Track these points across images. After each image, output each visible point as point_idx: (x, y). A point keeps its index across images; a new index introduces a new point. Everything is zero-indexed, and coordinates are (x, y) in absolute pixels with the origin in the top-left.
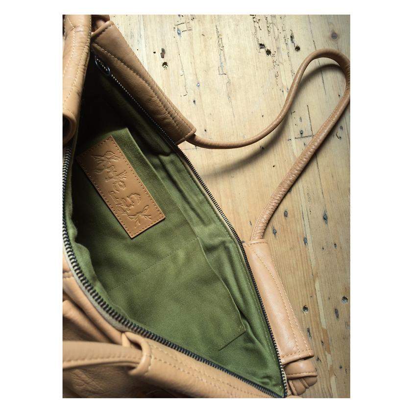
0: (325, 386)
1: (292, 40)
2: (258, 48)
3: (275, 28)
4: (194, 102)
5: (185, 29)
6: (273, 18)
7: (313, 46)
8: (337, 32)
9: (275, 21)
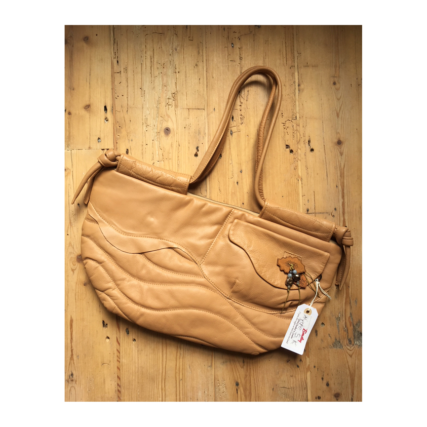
0: (303, 377)
1: (309, 144)
2: (285, 148)
3: (298, 134)
4: (237, 183)
5: (236, 131)
6: (298, 127)
7: (323, 149)
8: (341, 140)
9: (298, 129)
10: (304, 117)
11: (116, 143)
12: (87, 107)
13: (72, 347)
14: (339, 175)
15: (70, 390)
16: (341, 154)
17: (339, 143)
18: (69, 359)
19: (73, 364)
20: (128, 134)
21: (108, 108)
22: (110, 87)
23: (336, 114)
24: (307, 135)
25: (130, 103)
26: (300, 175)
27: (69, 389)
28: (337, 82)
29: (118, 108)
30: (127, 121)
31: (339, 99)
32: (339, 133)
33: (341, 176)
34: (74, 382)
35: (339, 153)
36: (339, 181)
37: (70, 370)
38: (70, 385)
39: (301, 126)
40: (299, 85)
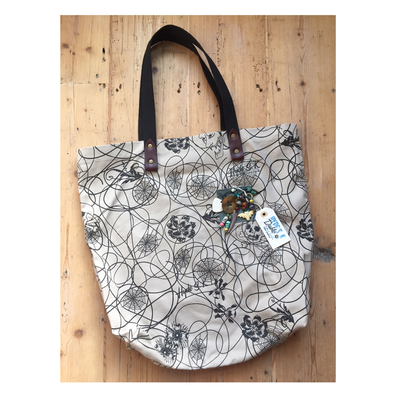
10: (273, 62)
11: (111, 78)
12: (89, 49)
13: (67, 248)
14: (302, 111)
15: (64, 286)
16: (304, 93)
17: (303, 84)
18: (64, 259)
19: (67, 263)
20: (122, 72)
21: (105, 50)
22: (108, 32)
23: (300, 60)
24: (275, 76)
25: (125, 46)
26: (268, 110)
27: (63, 284)
28: (301, 34)
29: (114, 50)
30: (121, 61)
31: (302, 48)
32: (302, 75)
33: (304, 112)
34: (68, 279)
35: (302, 93)
36: (302, 116)
37: (65, 268)
38: (64, 281)
39: (270, 69)
40: (268, 35)
